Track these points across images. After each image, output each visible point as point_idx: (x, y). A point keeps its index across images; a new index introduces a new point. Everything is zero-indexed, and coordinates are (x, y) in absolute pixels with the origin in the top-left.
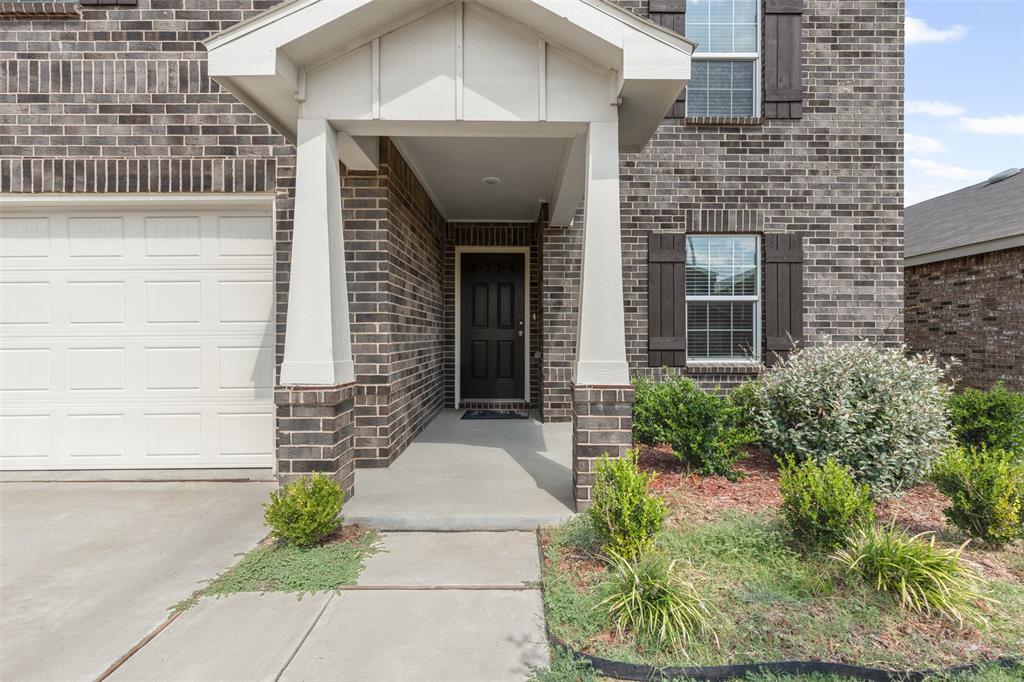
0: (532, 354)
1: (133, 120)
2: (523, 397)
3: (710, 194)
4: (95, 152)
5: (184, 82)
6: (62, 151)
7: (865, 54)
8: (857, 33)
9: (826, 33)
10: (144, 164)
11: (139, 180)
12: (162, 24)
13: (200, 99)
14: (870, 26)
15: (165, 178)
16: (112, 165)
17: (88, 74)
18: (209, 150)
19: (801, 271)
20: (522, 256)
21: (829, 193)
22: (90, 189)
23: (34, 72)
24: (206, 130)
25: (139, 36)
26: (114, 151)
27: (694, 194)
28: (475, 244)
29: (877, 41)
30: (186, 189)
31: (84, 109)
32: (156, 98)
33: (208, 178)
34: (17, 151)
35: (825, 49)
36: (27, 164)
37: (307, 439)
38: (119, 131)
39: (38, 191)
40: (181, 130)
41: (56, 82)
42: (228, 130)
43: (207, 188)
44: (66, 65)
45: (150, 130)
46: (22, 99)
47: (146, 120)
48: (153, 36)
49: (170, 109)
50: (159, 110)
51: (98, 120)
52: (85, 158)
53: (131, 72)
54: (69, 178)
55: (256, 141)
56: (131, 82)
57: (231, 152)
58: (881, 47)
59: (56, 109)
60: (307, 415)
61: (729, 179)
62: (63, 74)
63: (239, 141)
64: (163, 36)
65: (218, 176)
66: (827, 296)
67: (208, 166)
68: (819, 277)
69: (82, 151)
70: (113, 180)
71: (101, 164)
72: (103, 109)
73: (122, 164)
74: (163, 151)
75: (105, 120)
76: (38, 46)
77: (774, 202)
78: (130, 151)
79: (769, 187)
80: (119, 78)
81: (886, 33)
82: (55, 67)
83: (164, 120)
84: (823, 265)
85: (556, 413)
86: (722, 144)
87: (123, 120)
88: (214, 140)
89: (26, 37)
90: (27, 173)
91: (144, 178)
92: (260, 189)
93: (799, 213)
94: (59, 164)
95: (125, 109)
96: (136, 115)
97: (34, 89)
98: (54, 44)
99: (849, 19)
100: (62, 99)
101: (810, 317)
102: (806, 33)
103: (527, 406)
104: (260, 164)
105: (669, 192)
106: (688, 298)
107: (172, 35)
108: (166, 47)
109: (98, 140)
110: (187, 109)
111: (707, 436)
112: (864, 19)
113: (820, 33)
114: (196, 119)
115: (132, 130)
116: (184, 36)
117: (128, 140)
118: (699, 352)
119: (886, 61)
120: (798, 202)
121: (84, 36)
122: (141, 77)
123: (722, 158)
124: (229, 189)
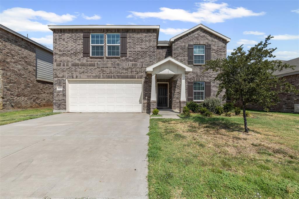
0: (169, 100)
1: (126, 70)
2: (167, 106)
3: (197, 76)
4: (122, 74)
5: (132, 65)
6: (118, 74)
7: (221, 55)
8: (219, 51)
9: (215, 51)
10: (128, 75)
11: (127, 77)
12: (130, 59)
13: (134, 67)
14: (221, 50)
15: (130, 77)
16: (124, 75)
17: (121, 64)
18: (135, 74)
19: (211, 87)
20: (167, 84)
21: (215, 75)
22: (121, 78)
23: (115, 64)
24: (135, 71)
25: (127, 60)
26: (124, 74)
27: (195, 76)
28: (160, 82)
29: (222, 53)
30: (133, 78)
31: (121, 69)
32: (129, 67)
33: (135, 77)
34: (113, 74)
35: (215, 54)
36: (114, 75)
37: (153, 106)
38: (125, 71)
39: (115, 78)
40: (132, 71)
41: (117, 65)
42: (138, 71)
43: (135, 78)
44: (118, 63)
45: (128, 71)
46: (113, 67)
47: (128, 70)
48: (129, 60)
49: (131, 69)
50: (129, 69)
51: (122, 70)
52: (121, 75)
53: (126, 64)
54: (119, 77)
55: (141, 73)
56: (126, 65)
57: (138, 74)
58: (223, 54)
59: (117, 69)
60: (153, 103)
61: (200, 73)
62: (118, 64)
63: (139, 72)
64: (130, 60)
65: (137, 77)
66: (214, 91)
67: (135, 75)
68: (213, 88)
69: (120, 74)
70: (124, 77)
71: (123, 75)
72: (123, 69)
73: (125, 75)
74: (130, 74)
75: (123, 70)
76: (115, 61)
77: (207, 77)
78: (126, 74)
79: (206, 74)
80: (125, 65)
81: (224, 52)
82: (117, 63)
83: (130, 70)
84: (214, 86)
85: (174, 108)
86: (199, 68)
87: (125, 70)
88: (136, 72)
89: (114, 60)
90: (114, 76)
91: (128, 77)
92: (142, 78)
93: (210, 78)
94: (118, 75)
95: (126, 69)
96: (127, 69)
97: (115, 66)
98: (117, 61)
99: (218, 49)
100: (118, 67)
101: (212, 94)
102: (212, 51)
103: (168, 108)
104: (142, 75)
105: (191, 75)
106: (194, 91)
107: (131, 60)
108: (130, 61)
109: (122, 72)
110: (133, 69)
111: (195, 108)
112: (220, 49)
113: (214, 51)
114: (134, 70)
115: (126, 71)
116: (132, 60)
117: (126, 72)
118: (195, 99)
119: (224, 56)
120: (210, 77)
121: (121, 60)
122: (127, 65)
123: (199, 70)
124: (138, 78)
